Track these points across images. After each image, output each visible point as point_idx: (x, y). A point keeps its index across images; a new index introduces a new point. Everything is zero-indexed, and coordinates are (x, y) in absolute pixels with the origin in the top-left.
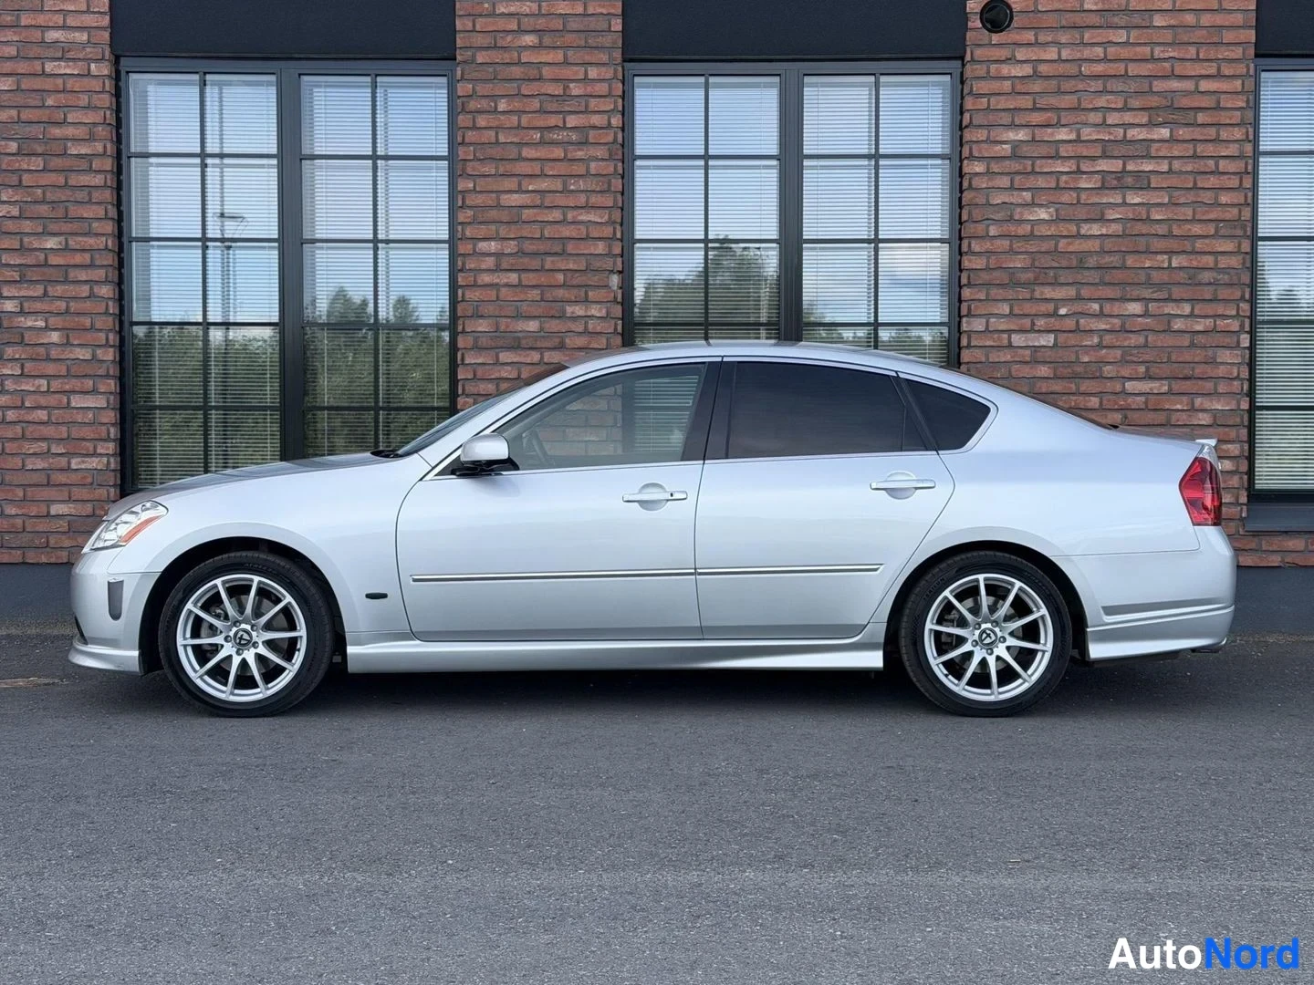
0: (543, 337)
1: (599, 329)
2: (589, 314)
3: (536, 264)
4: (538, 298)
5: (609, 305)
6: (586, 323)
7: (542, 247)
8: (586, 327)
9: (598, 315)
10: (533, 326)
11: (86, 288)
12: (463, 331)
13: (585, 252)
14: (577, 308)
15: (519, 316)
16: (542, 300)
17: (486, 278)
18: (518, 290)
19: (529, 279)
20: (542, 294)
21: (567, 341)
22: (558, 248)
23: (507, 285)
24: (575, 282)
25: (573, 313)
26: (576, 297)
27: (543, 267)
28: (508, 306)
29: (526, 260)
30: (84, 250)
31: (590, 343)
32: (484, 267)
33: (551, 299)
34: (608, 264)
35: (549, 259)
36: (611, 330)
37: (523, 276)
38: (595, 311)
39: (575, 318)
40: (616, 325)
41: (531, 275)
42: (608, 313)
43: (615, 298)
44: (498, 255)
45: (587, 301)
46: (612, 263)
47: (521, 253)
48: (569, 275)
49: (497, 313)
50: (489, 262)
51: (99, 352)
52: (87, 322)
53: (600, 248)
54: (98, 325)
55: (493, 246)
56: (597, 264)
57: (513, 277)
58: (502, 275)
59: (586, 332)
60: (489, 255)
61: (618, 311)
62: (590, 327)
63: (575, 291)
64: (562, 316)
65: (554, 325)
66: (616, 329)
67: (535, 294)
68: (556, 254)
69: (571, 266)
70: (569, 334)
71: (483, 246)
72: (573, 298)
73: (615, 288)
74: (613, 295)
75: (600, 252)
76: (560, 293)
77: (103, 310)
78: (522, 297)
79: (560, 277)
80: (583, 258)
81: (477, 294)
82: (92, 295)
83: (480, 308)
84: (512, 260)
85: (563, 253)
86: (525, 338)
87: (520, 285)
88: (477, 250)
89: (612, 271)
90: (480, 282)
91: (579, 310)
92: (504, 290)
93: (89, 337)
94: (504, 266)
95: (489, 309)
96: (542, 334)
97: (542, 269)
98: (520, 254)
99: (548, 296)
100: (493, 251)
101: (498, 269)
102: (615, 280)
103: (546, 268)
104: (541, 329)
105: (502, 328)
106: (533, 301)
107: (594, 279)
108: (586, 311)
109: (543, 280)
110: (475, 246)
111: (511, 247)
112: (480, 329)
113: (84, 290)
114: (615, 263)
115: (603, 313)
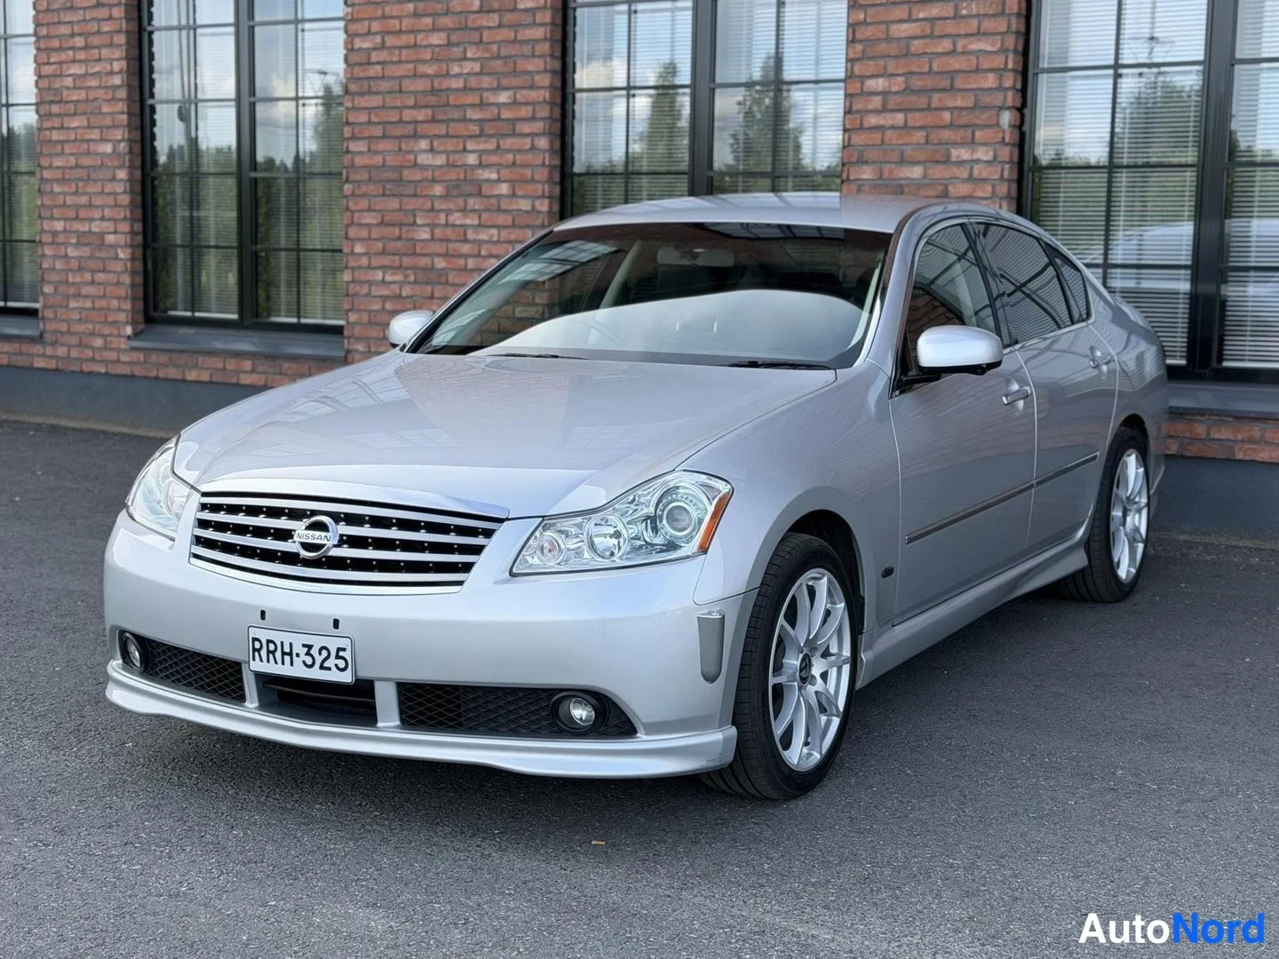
0: (926, 185)
1: (984, 175)
2: (975, 157)
3: (922, 102)
4: (923, 141)
5: (997, 146)
6: (972, 168)
7: (928, 82)
8: (971, 174)
9: (984, 158)
10: (916, 172)
11: (528, 140)
12: (848, 179)
13: (975, 86)
14: (963, 151)
15: (903, 161)
16: (927, 143)
17: (873, 120)
18: (903, 132)
19: (916, 119)
20: (927, 136)
21: (951, 188)
22: (947, 84)
23: (893, 127)
24: (963, 121)
25: (958, 157)
26: (962, 139)
27: (929, 104)
28: (893, 150)
29: (913, 98)
30: (527, 104)
31: (974, 191)
32: (870, 107)
33: (936, 141)
34: (997, 99)
35: (936, 96)
36: (997, 176)
37: (910, 115)
38: (984, 154)
39: (960, 163)
40: (1002, 170)
41: (917, 115)
42: (995, 156)
43: (1003, 138)
44: (885, 94)
45: (973, 142)
46: (1002, 98)
47: (908, 90)
48: (956, 113)
49: (881, 159)
50: (876, 102)
51: (537, 203)
52: (528, 173)
53: (990, 81)
54: (537, 177)
55: (879, 84)
56: (986, 99)
57: (899, 118)
58: (888, 115)
59: (971, 178)
60: (877, 93)
61: (1006, 153)
62: (975, 172)
63: (961, 132)
64: (947, 161)
65: (938, 172)
66: (1002, 175)
67: (919, 136)
68: (944, 90)
69: (959, 103)
70: (953, 181)
71: (871, 84)
72: (959, 140)
73: (1006, 126)
74: (1001, 135)
75: (990, 86)
76: (946, 134)
77: (540, 162)
78: (907, 140)
79: (947, 116)
80: (971, 95)
81: (863, 137)
82: (533, 147)
83: (865, 153)
84: (898, 99)
85: (951, 89)
86: (908, 185)
87: (905, 127)
88: (865, 89)
89: (1001, 108)
90: (866, 124)
91: (963, 154)
92: (889, 134)
93: (530, 188)
94: (891, 105)
95: (872, 154)
96: (926, 181)
97: (929, 108)
98: (908, 92)
99: (934, 138)
100: (880, 90)
101: (884, 109)
102: (1006, 118)
103: (933, 105)
104: (925, 176)
105: (886, 175)
106: (917, 144)
107: (982, 118)
108: (972, 155)
109: (929, 119)
110: (862, 84)
111: (898, 84)
112: (865, 176)
113: (527, 142)
114: (1005, 98)
115: (990, 156)
